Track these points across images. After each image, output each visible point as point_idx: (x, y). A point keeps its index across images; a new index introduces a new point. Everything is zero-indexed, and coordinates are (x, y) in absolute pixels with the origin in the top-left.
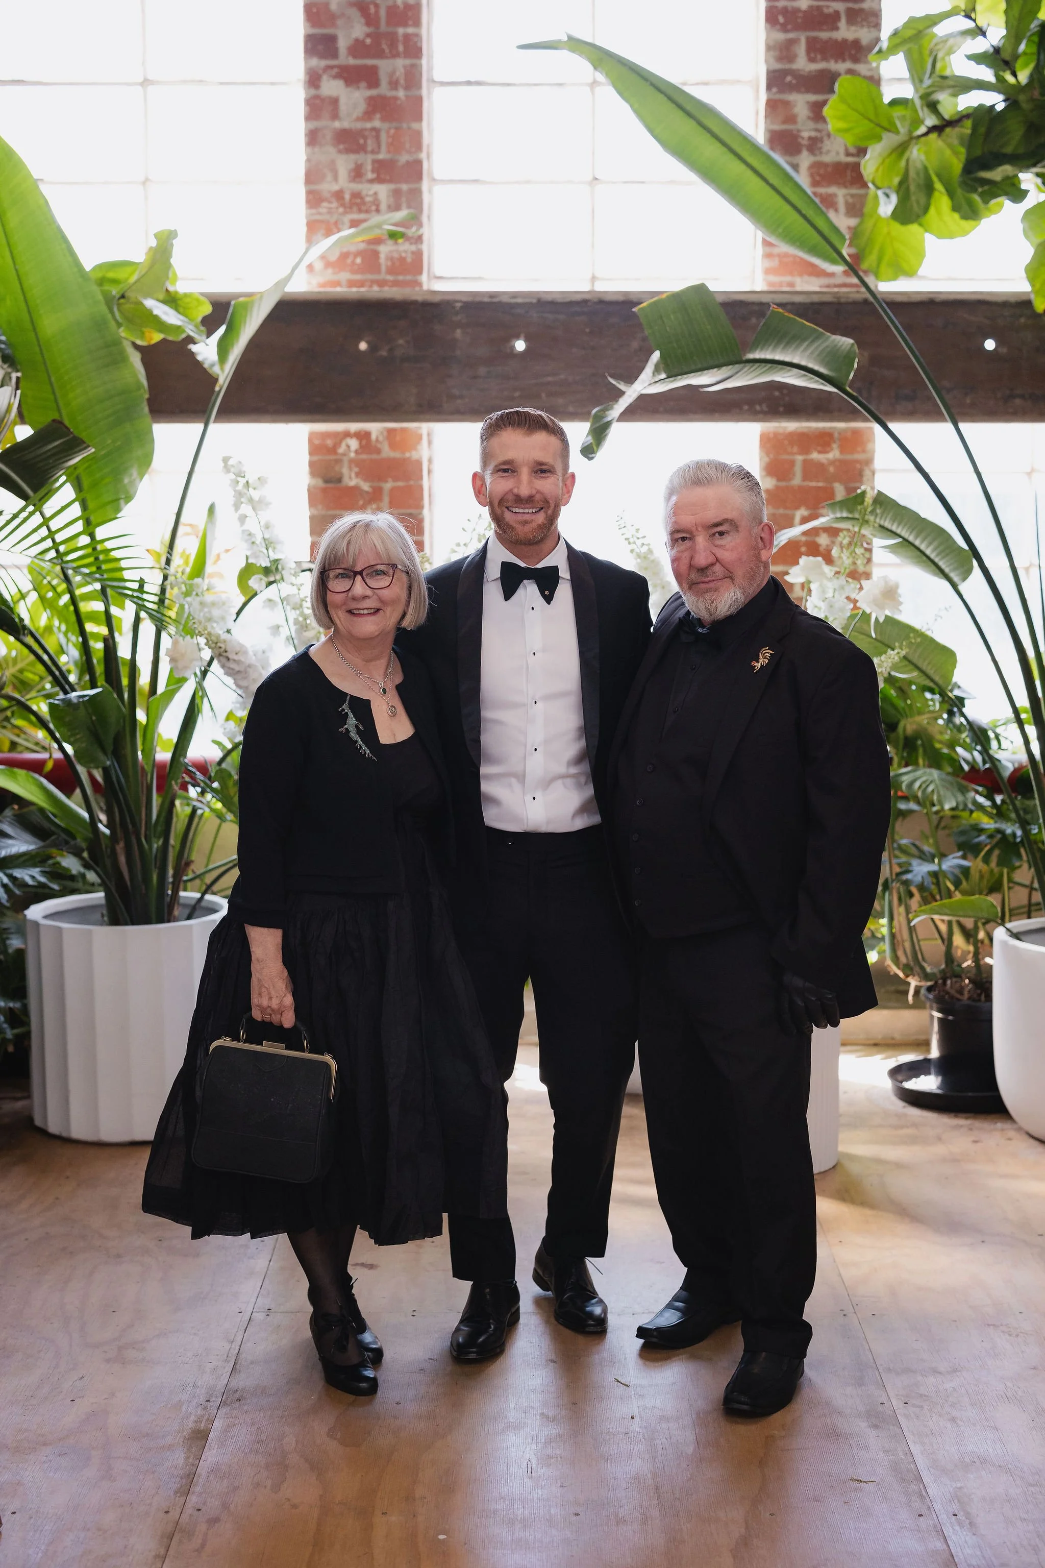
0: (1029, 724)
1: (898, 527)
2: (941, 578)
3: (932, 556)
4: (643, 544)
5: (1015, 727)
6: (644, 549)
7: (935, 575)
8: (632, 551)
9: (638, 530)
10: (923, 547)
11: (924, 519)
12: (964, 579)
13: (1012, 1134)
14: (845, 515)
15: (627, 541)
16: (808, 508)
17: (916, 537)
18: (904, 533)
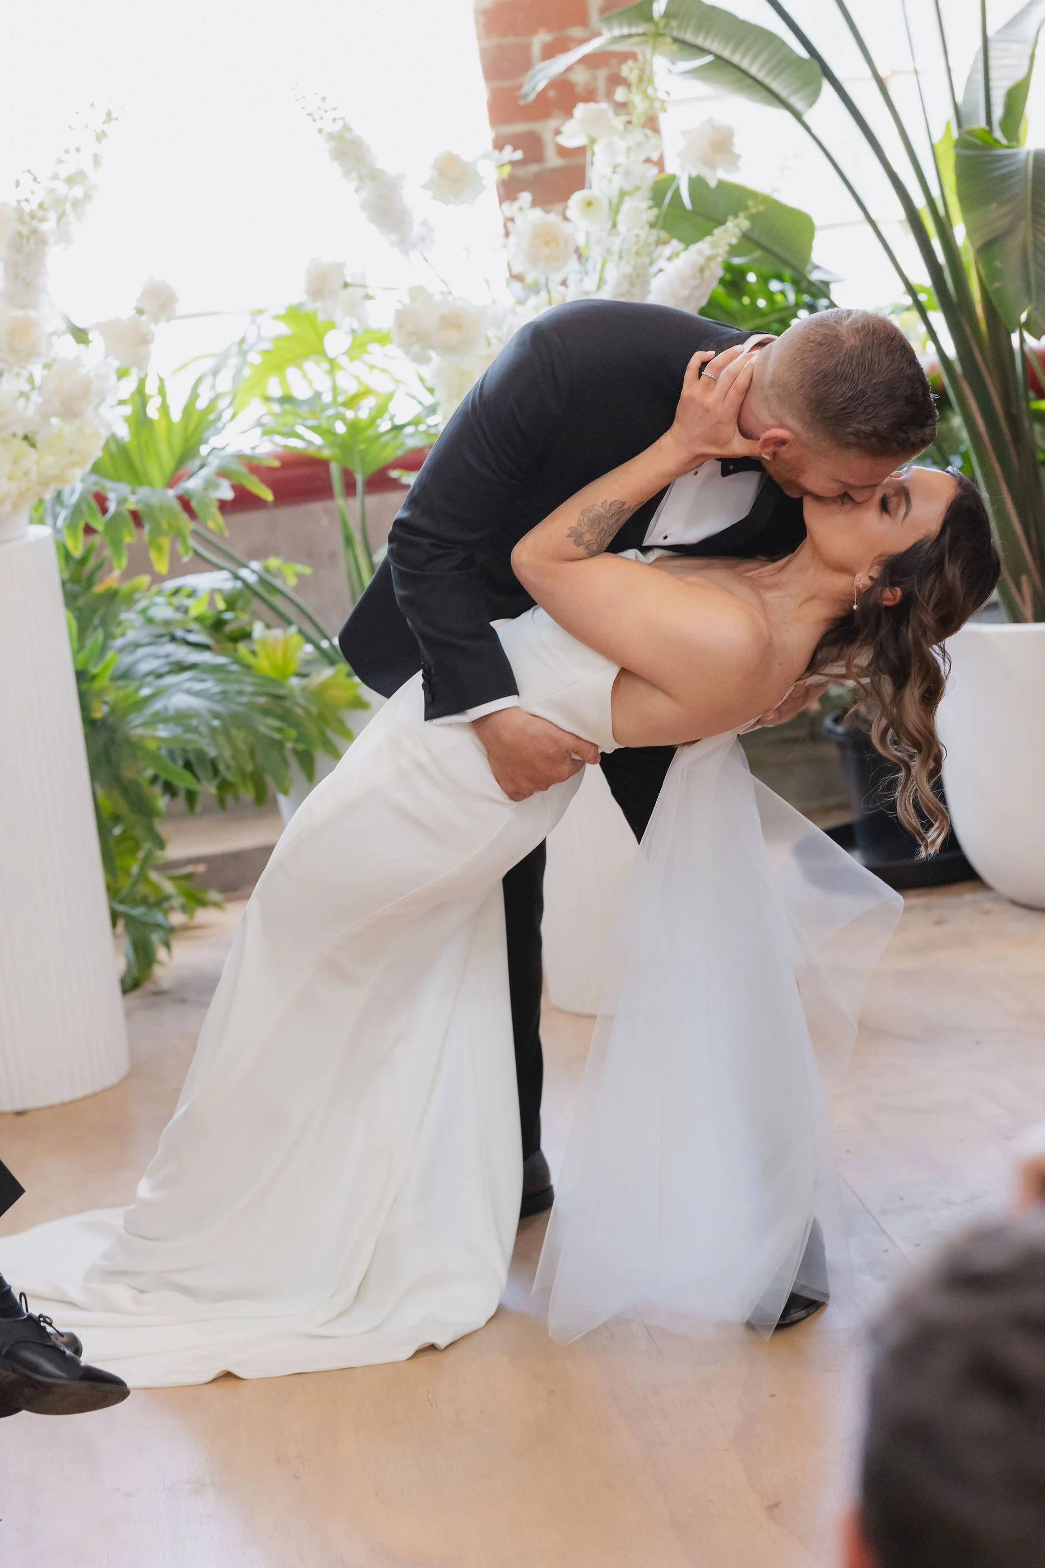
0: (934, 309)
1: (705, 39)
2: (777, 107)
3: (761, 76)
4: (334, 120)
5: (915, 315)
6: (338, 126)
7: (769, 103)
8: (320, 131)
9: (324, 99)
10: (745, 64)
11: (744, 23)
12: (811, 104)
13: (988, 905)
14: (626, 31)
15: (310, 117)
16: (550, 30)
17: (734, 51)
18: (716, 47)
